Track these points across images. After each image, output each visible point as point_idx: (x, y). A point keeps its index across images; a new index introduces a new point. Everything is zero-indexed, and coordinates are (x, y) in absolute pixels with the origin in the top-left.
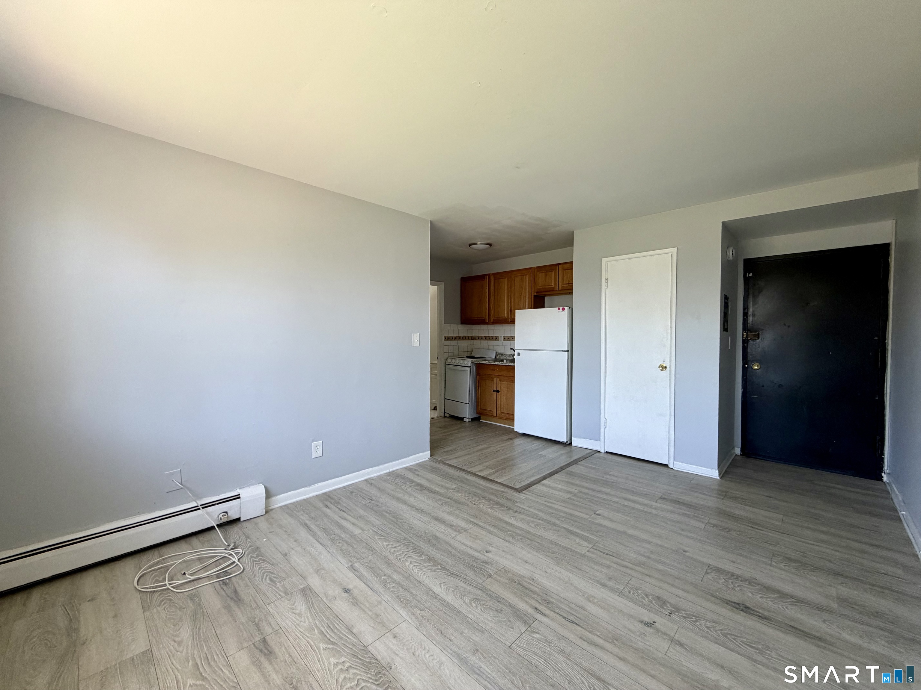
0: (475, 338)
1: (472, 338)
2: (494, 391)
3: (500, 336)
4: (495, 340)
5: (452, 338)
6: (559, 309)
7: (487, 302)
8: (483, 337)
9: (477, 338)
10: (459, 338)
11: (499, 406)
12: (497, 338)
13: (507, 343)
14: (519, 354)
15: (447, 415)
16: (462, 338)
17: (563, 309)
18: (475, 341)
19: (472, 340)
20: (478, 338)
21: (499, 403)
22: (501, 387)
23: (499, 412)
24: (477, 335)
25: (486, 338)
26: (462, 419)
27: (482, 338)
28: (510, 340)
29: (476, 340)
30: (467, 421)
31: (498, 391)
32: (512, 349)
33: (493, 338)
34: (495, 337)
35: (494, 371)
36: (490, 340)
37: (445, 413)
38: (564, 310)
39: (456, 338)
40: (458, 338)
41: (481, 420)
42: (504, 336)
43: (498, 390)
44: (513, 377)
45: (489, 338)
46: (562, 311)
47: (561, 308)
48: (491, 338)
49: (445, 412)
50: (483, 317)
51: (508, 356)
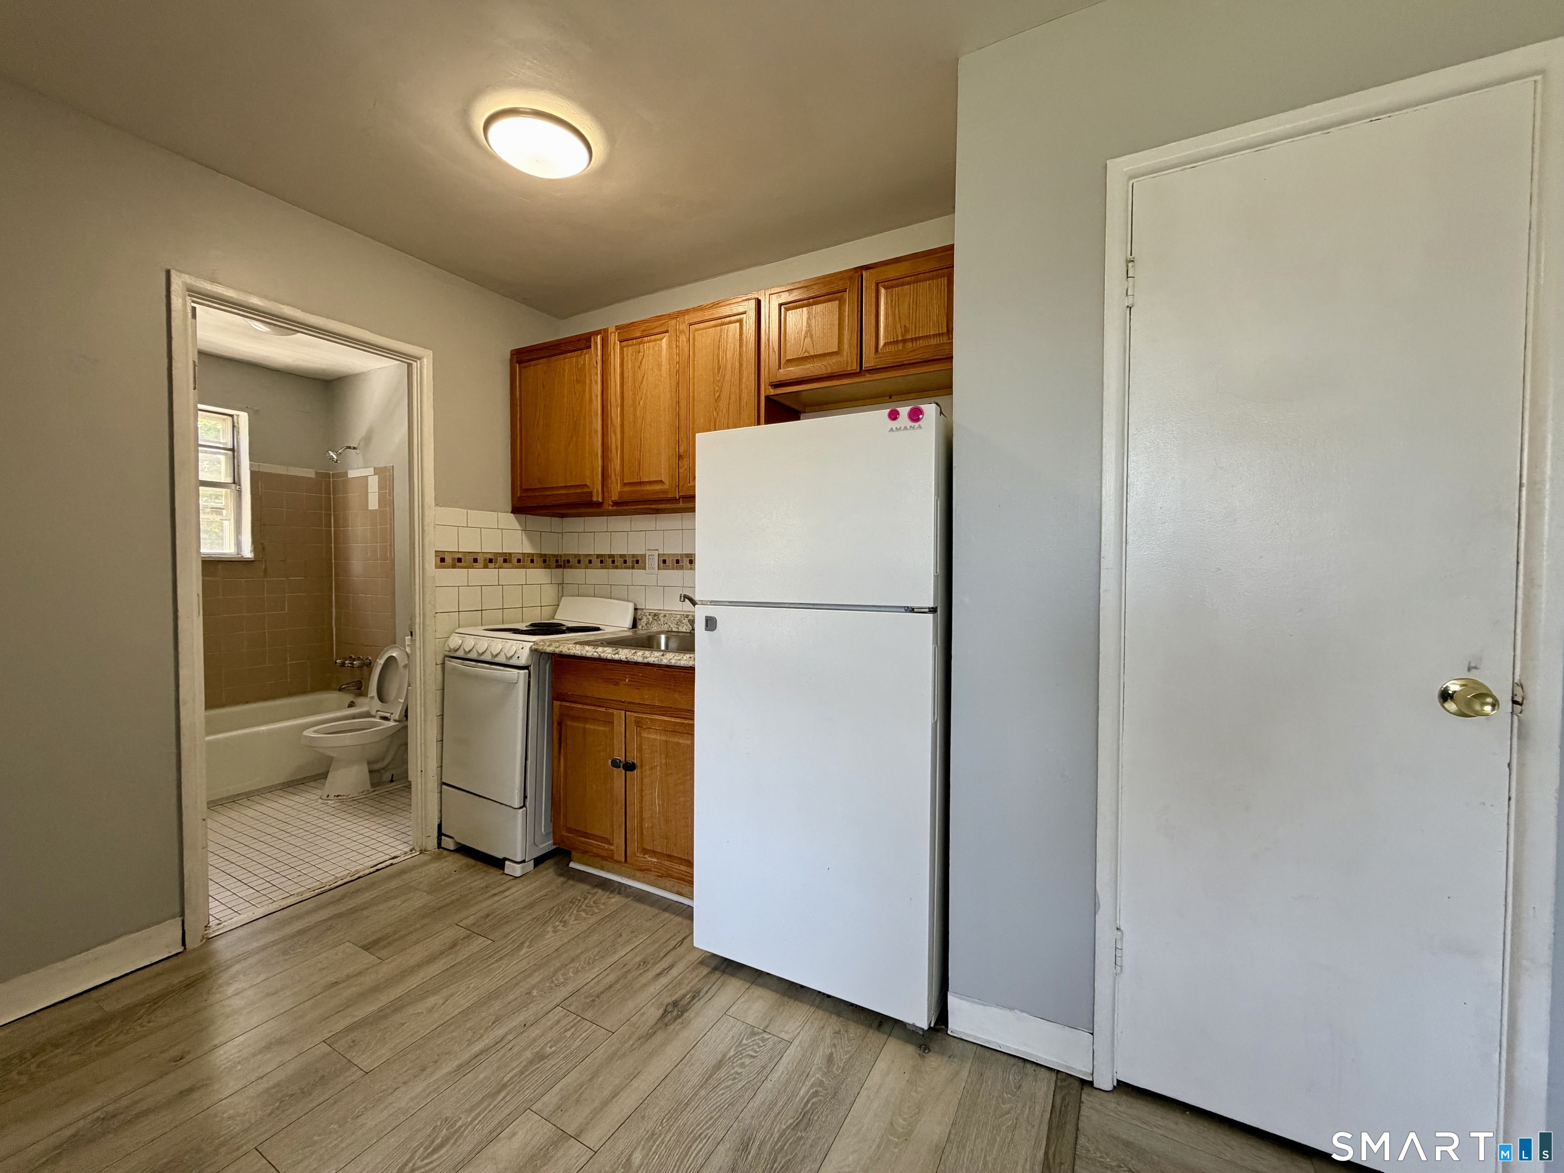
0: (568, 561)
1: (557, 561)
2: (615, 764)
3: (648, 553)
4: (633, 568)
5: (475, 560)
6: (894, 415)
7: (596, 432)
8: (594, 560)
9: (574, 561)
10: (505, 561)
11: (633, 824)
12: (637, 562)
13: (673, 576)
14: (711, 624)
15: (448, 843)
16: (519, 561)
17: (916, 415)
18: (568, 572)
19: (558, 566)
20: (579, 562)
21: (634, 810)
22: (640, 749)
23: (633, 847)
24: (576, 553)
25: (602, 562)
26: (499, 863)
27: (590, 562)
28: (682, 568)
29: (571, 567)
30: (518, 874)
31: (630, 767)
32: (686, 597)
33: (625, 562)
34: (633, 556)
35: (617, 684)
36: (617, 568)
37: (440, 834)
38: (918, 420)
39: (491, 561)
40: (501, 559)
41: (572, 865)
42: (661, 552)
43: (630, 760)
44: (689, 713)
45: (613, 562)
46: (910, 423)
47: (904, 411)
48: (619, 562)
49: (443, 831)
50: (586, 486)
51: (671, 626)
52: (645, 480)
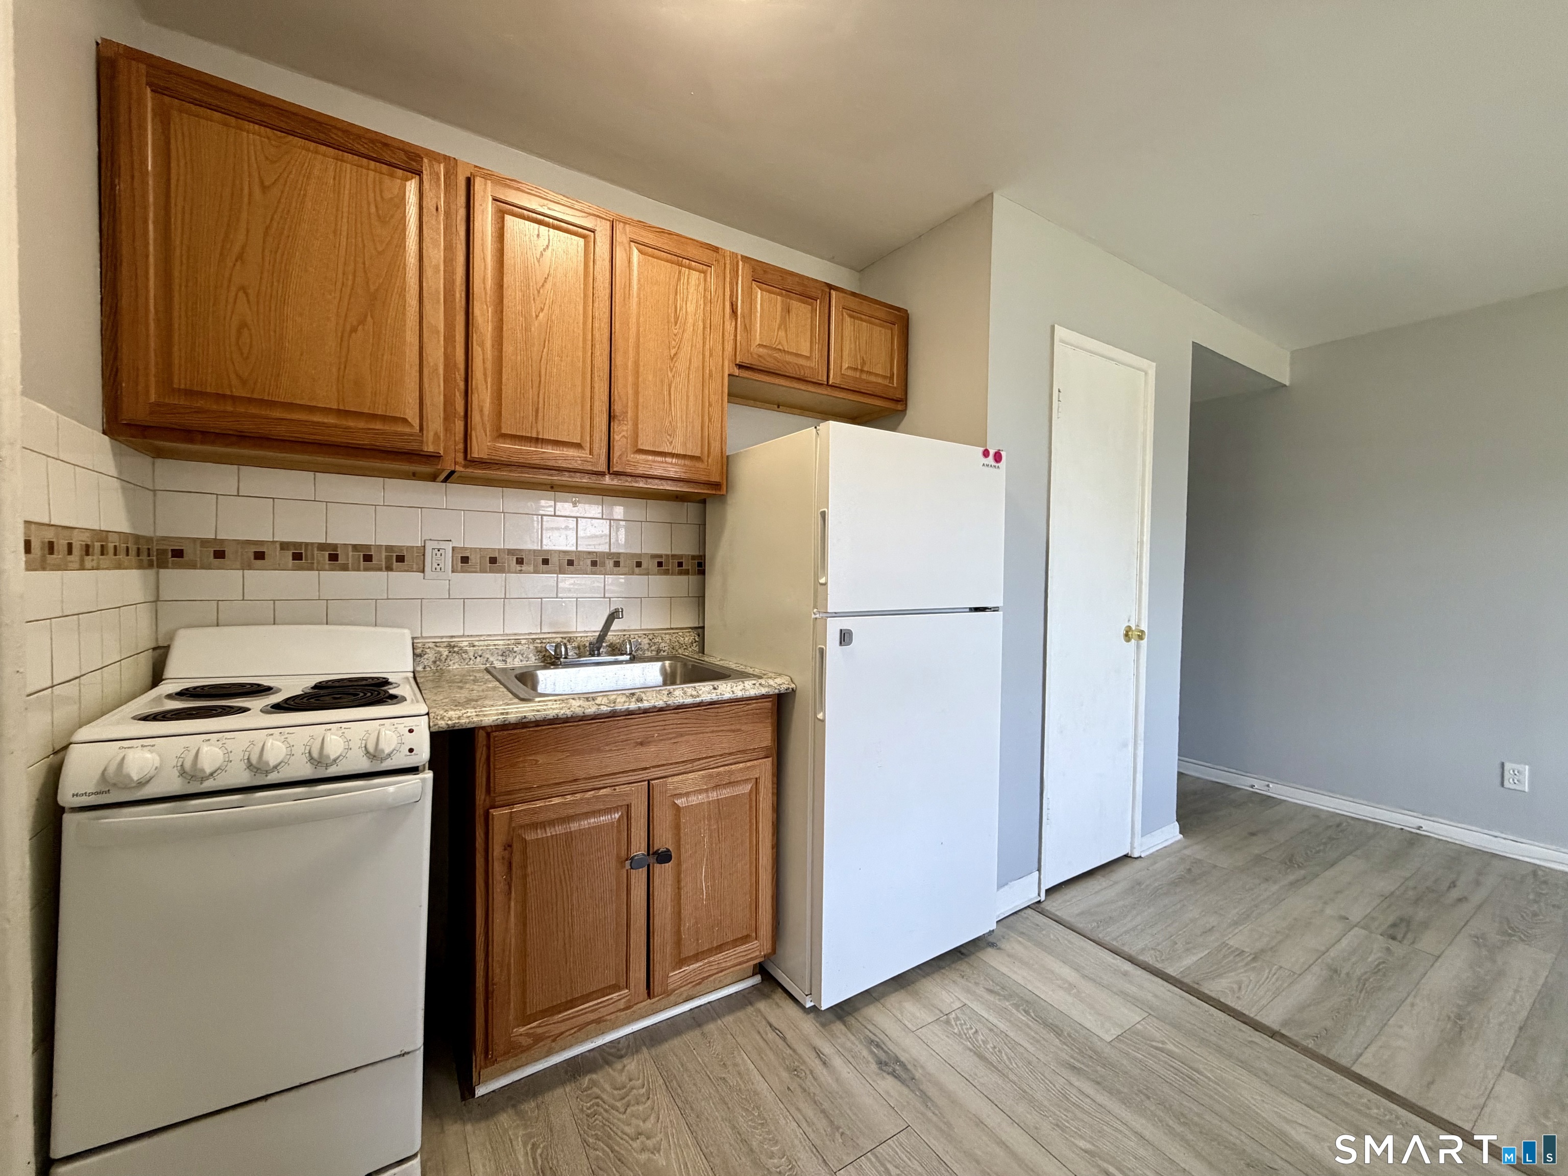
4: (390, 569)
6: (986, 454)
14: (845, 637)
17: (998, 458)
22: (676, 829)
23: (663, 969)
31: (663, 857)
34: (389, 548)
38: (999, 461)
46: (993, 463)
50: (405, 421)
51: (491, 659)
52: (545, 437)
